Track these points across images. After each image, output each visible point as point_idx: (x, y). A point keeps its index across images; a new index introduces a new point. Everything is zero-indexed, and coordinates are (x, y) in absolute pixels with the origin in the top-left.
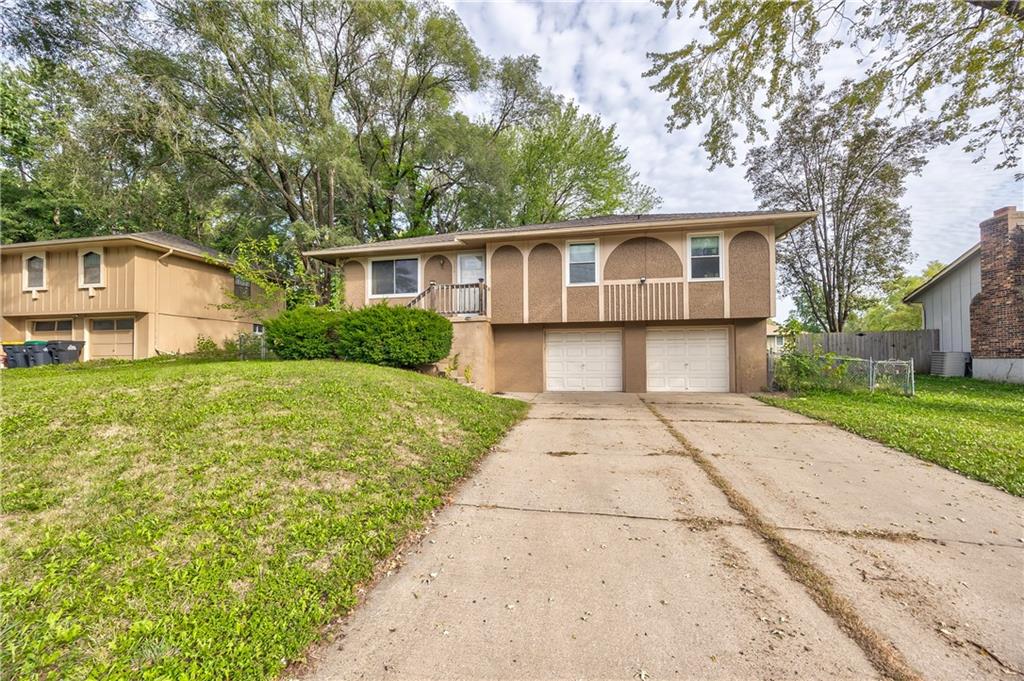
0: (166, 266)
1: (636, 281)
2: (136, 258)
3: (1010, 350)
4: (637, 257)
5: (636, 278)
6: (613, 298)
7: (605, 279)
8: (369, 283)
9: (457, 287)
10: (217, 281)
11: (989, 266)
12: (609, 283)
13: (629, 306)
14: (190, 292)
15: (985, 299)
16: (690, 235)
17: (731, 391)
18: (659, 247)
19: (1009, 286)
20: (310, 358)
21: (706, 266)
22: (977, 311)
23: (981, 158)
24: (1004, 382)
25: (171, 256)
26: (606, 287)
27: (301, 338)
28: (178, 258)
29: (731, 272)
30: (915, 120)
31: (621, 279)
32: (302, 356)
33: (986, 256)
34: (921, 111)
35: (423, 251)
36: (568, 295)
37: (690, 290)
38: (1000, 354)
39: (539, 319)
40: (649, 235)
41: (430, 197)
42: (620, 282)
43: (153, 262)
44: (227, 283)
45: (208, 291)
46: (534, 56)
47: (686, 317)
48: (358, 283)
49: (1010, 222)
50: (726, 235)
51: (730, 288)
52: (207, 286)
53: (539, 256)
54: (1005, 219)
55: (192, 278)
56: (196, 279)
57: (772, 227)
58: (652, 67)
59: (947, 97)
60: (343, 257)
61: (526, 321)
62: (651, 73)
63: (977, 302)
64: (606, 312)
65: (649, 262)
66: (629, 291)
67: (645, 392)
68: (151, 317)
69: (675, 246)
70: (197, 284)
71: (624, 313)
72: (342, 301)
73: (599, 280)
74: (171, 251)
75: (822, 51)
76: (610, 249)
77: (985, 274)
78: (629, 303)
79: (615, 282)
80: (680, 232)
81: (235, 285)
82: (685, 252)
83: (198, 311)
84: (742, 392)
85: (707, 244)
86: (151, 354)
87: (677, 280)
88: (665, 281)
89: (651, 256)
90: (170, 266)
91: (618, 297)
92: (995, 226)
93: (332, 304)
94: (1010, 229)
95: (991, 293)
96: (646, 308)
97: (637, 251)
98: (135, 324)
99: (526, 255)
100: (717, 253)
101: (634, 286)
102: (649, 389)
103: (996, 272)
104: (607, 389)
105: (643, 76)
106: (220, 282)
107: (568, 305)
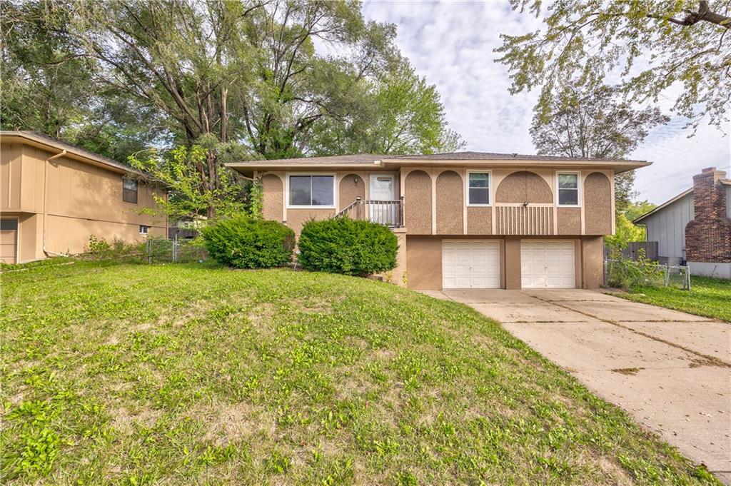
0: (56, 166)
1: (520, 205)
2: (23, 156)
3: (714, 257)
4: (519, 186)
5: (519, 202)
6: (502, 217)
7: (497, 201)
8: (287, 194)
9: (372, 202)
10: (107, 184)
11: (700, 204)
12: (500, 205)
13: (515, 224)
14: (81, 194)
15: (697, 224)
16: (558, 172)
17: (577, 287)
18: (535, 179)
19: (714, 217)
20: (267, 267)
21: (569, 196)
22: (691, 231)
23: (692, 135)
24: (710, 277)
25: (64, 157)
26: (497, 208)
27: (259, 248)
28: (69, 160)
29: (586, 202)
30: (649, 106)
31: (508, 202)
32: (259, 265)
33: (697, 198)
34: (654, 101)
35: (339, 170)
36: (468, 213)
37: (558, 213)
38: (707, 259)
39: (445, 232)
40: (529, 170)
41: (300, 125)
42: (508, 205)
43: (43, 162)
44: (116, 186)
45: (99, 192)
46: (393, 24)
47: (556, 233)
48: (276, 194)
49: (715, 177)
50: (583, 174)
51: (586, 213)
52: (98, 188)
53: (445, 181)
54: (712, 175)
55: (83, 181)
56: (87, 181)
57: (612, 171)
58: (502, 46)
59: (681, 94)
60: (261, 170)
61: (434, 233)
62: (501, 49)
63: (690, 226)
64: (497, 227)
65: (529, 190)
66: (514, 212)
67: (520, 288)
68: (39, 218)
69: (548, 180)
70: (87, 186)
71: (511, 229)
72: (260, 210)
73: (492, 202)
74: (64, 152)
75: (620, 52)
76: (500, 179)
77: (697, 209)
78: (514, 221)
79: (504, 205)
80: (551, 170)
81: (124, 189)
82: (554, 184)
83: (88, 211)
84: (587, 289)
85: (568, 180)
86: (40, 256)
87: (549, 205)
88: (541, 205)
89: (530, 186)
90: (60, 166)
91: (506, 216)
92: (705, 178)
93: (252, 212)
94: (715, 181)
95: (702, 221)
96: (527, 225)
97: (520, 182)
98: (19, 225)
99: (434, 179)
100: (576, 187)
101: (518, 208)
102: (523, 286)
103: (705, 208)
104: (489, 287)
105: (494, 51)
106: (110, 184)
107: (468, 222)
